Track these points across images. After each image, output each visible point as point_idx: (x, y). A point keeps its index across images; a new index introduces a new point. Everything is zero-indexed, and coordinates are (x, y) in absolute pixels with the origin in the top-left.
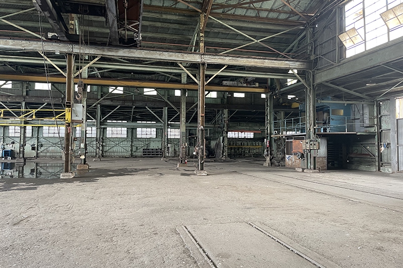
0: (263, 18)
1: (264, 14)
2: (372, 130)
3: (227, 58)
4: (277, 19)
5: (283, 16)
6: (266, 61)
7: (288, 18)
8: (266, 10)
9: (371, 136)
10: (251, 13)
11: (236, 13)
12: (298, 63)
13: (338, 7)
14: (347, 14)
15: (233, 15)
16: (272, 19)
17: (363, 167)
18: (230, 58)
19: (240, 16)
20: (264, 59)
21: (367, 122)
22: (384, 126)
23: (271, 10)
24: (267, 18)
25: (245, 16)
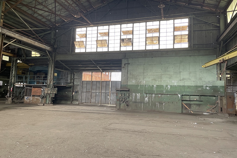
0: (34, 17)
1: (36, 15)
2: (70, 85)
3: (17, 35)
4: (40, 20)
5: (44, 20)
6: (36, 42)
7: (46, 22)
8: (38, 14)
9: (70, 87)
10: (30, 12)
11: (22, 8)
12: (49, 47)
13: (73, 28)
14: (77, 33)
15: (20, 8)
16: (38, 19)
17: (63, 102)
18: (19, 35)
19: (23, 10)
20: (35, 41)
21: (69, 81)
22: (75, 83)
23: (41, 15)
24: (36, 18)
25: (25, 12)
